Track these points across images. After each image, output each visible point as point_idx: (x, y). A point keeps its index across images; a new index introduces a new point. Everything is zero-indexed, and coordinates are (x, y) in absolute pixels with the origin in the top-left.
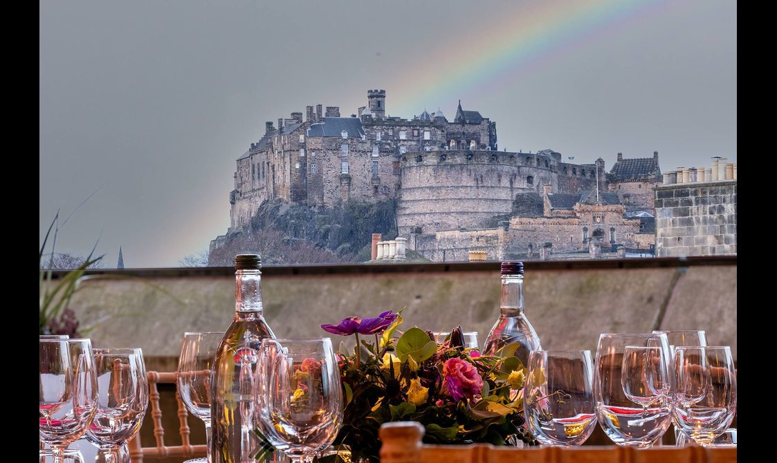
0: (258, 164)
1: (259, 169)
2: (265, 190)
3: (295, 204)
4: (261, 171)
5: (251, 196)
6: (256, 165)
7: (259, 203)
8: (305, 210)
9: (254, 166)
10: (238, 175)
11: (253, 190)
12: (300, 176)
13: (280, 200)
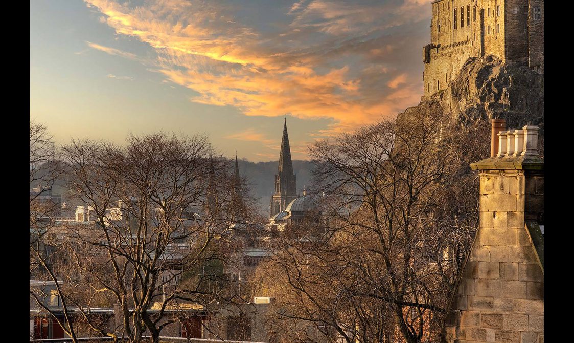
0: (462, 10)
1: (462, 16)
2: (470, 45)
3: (511, 63)
4: (465, 17)
5: (452, 53)
6: (459, 10)
7: (463, 62)
8: (525, 72)
9: (455, 12)
10: (434, 24)
11: (455, 45)
12: (519, 25)
13: (490, 58)
